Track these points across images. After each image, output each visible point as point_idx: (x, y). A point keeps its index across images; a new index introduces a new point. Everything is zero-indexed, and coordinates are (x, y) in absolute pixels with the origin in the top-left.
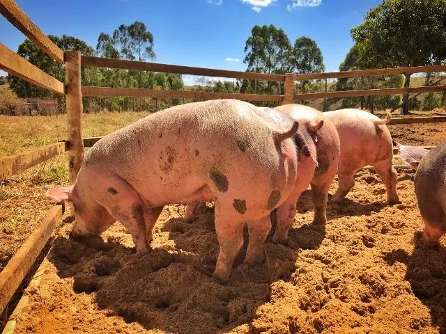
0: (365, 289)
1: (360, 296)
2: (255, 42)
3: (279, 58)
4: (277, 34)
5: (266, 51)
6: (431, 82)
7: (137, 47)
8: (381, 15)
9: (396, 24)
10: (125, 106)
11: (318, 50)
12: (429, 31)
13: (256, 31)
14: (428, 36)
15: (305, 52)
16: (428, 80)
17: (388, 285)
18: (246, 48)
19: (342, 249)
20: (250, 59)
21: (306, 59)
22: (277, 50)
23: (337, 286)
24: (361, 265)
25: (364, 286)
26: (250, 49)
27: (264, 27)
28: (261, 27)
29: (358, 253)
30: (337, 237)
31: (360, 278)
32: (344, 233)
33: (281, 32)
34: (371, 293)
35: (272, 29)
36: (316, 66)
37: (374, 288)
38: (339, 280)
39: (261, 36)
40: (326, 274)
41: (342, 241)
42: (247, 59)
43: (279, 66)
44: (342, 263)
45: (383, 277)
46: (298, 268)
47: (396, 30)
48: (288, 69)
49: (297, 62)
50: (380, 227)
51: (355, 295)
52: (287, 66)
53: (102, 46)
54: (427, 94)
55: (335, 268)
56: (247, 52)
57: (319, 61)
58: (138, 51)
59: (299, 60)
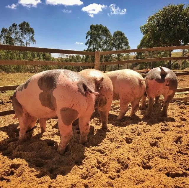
0: (118, 166)
1: (116, 170)
2: (91, 33)
3: (105, 42)
4: (104, 29)
5: (98, 38)
6: (185, 54)
7: (25, 36)
8: (155, 20)
9: (163, 24)
10: (18, 70)
11: (126, 38)
12: (179, 28)
13: (92, 27)
14: (179, 31)
15: (119, 39)
16: (183, 53)
17: (131, 163)
18: (87, 37)
19: (113, 145)
20: (90, 43)
21: (120, 43)
22: (104, 38)
23: (105, 165)
24: (120, 153)
25: (119, 165)
26: (89, 37)
27: (97, 25)
28: (95, 25)
29: (120, 147)
30: (113, 139)
31: (118, 160)
32: (118, 136)
33: (106, 28)
34: (122, 168)
35: (101, 26)
36: (125, 47)
37: (123, 165)
38: (107, 162)
39: (95, 30)
40: (101, 159)
41: (116, 141)
42: (87, 43)
43: (105, 47)
44: (111, 153)
45: (128, 159)
46: (86, 157)
47: (163, 28)
48: (110, 48)
49: (115, 45)
50: (137, 132)
51: (113, 170)
52: (109, 47)
53: (3, 35)
54: (183, 60)
55: (106, 156)
56: (87, 39)
57: (127, 44)
58: (25, 38)
59: (116, 44)
